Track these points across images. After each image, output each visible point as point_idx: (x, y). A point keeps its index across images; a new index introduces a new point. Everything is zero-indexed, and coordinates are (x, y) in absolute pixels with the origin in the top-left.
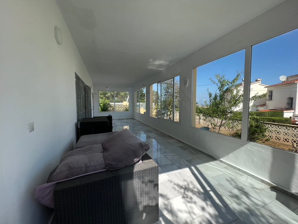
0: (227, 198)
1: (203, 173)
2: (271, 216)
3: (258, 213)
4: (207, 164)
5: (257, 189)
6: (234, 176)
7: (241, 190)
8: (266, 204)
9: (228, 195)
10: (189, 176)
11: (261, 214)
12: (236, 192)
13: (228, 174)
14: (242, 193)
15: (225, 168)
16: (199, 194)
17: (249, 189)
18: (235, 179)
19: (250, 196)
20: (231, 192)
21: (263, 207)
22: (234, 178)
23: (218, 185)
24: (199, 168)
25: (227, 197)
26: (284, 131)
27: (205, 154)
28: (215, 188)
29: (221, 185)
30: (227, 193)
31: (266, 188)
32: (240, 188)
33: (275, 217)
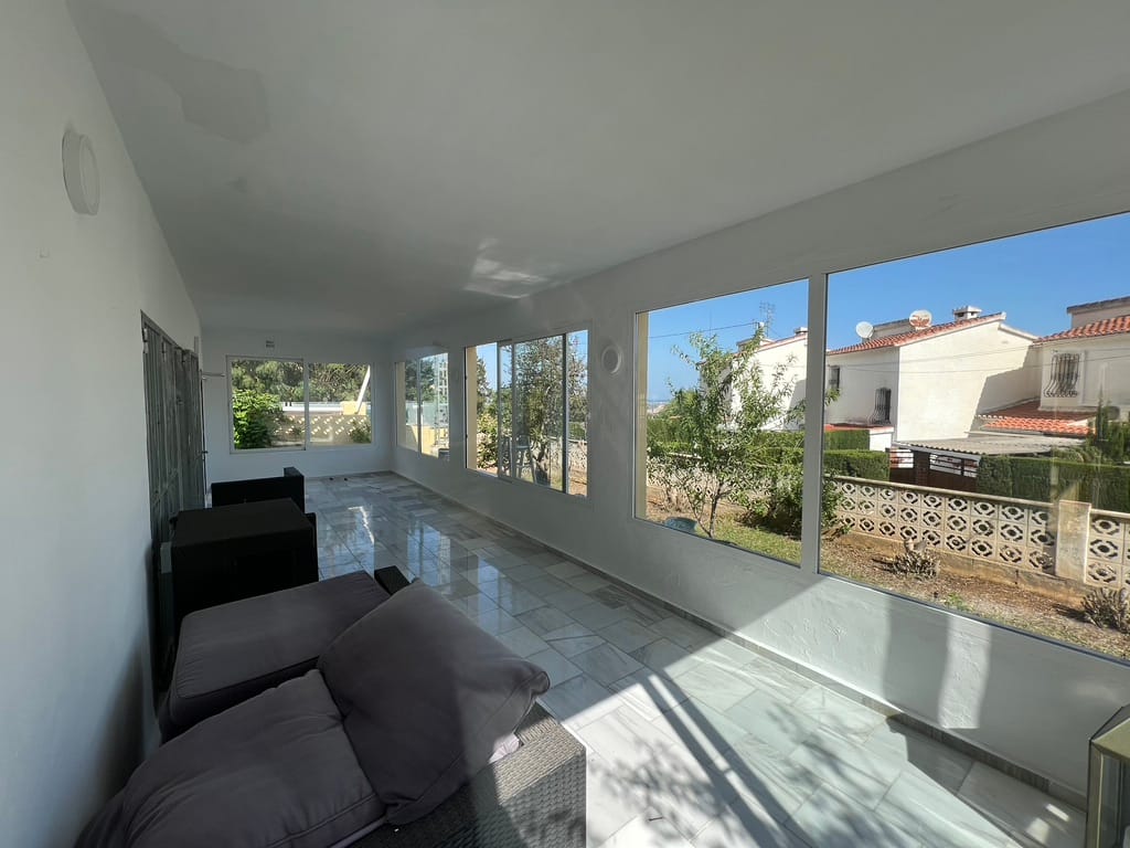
0: (782, 789)
1: (693, 700)
2: (906, 828)
3: (874, 826)
4: (696, 658)
5: (856, 734)
6: (788, 697)
7: (814, 745)
8: (888, 787)
9: (784, 775)
10: (649, 719)
11: (882, 825)
12: (802, 757)
13: (769, 690)
14: (820, 759)
15: (756, 664)
16: (697, 793)
17: (834, 738)
18: (791, 705)
19: (842, 767)
20: (787, 762)
21: (884, 798)
22: (789, 701)
23: (747, 742)
24: (677, 681)
25: (784, 785)
26: (883, 502)
27: (685, 617)
28: (742, 757)
29: (755, 739)
30: (780, 768)
31: (878, 722)
32: (811, 740)
33: (920, 829)
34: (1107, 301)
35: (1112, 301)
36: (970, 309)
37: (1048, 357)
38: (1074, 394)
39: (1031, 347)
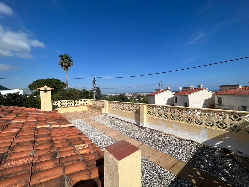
34: (226, 85)
35: (227, 85)
36: (201, 85)
37: (216, 97)
38: (221, 105)
39: (213, 94)
